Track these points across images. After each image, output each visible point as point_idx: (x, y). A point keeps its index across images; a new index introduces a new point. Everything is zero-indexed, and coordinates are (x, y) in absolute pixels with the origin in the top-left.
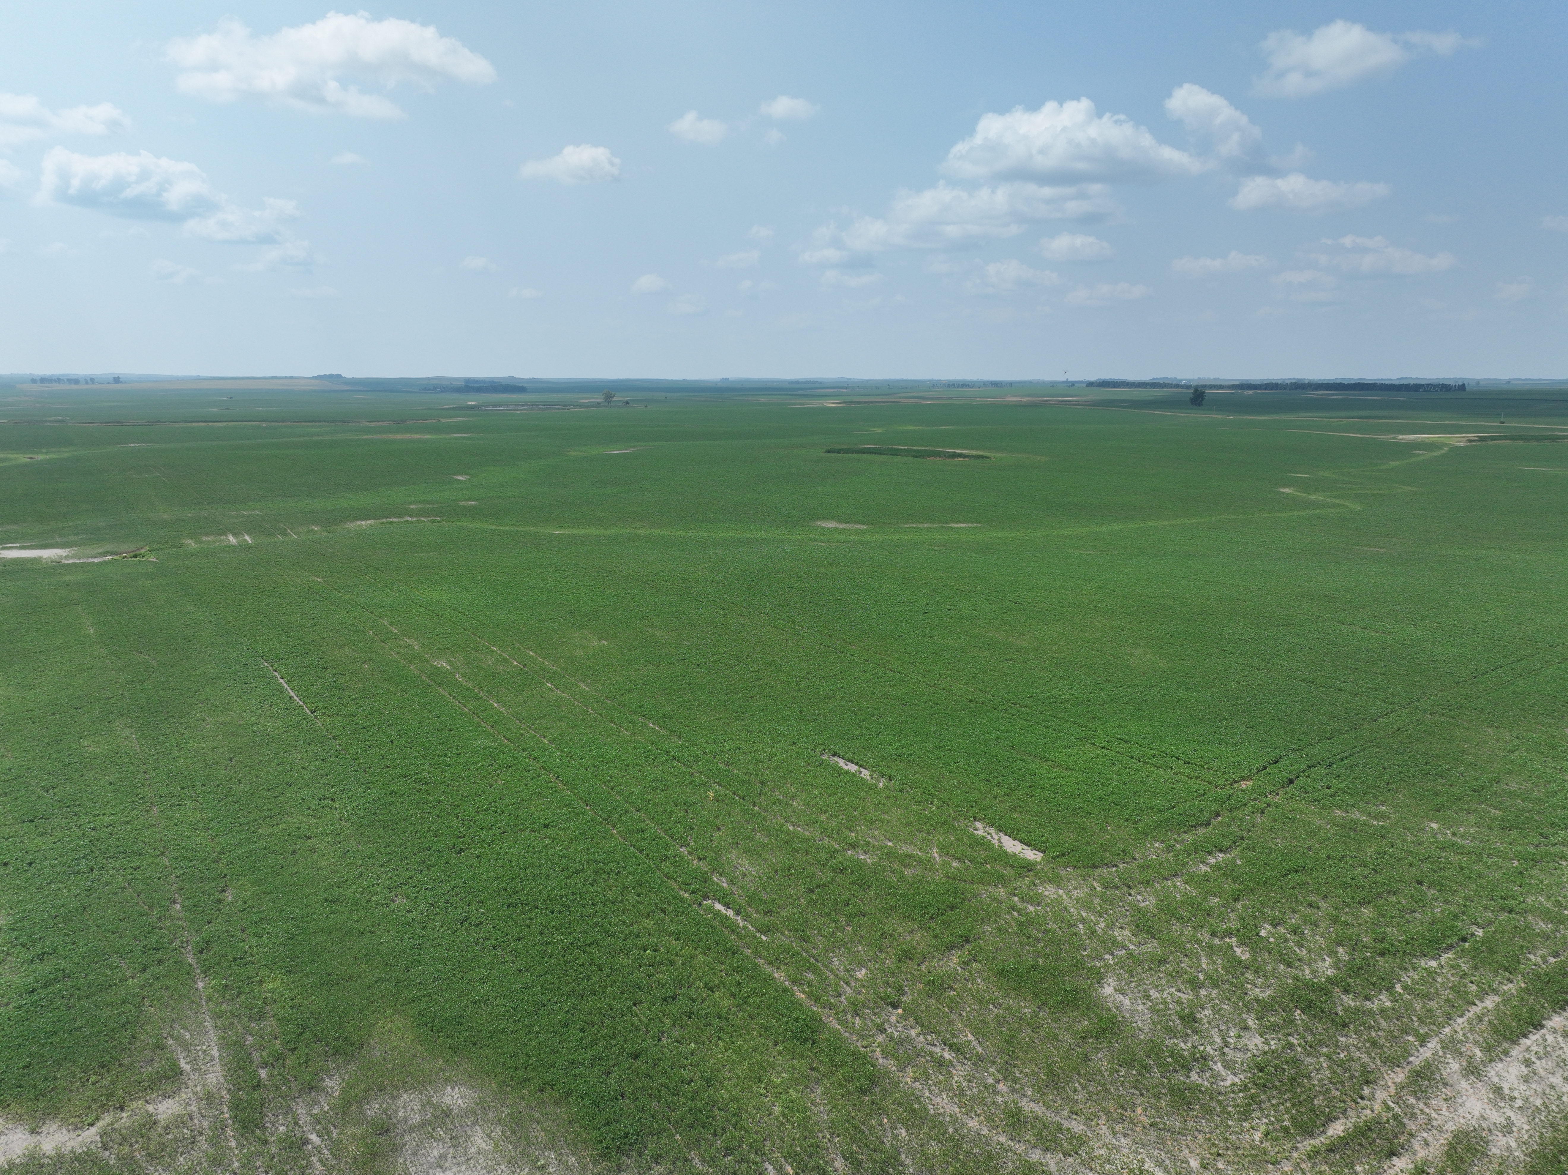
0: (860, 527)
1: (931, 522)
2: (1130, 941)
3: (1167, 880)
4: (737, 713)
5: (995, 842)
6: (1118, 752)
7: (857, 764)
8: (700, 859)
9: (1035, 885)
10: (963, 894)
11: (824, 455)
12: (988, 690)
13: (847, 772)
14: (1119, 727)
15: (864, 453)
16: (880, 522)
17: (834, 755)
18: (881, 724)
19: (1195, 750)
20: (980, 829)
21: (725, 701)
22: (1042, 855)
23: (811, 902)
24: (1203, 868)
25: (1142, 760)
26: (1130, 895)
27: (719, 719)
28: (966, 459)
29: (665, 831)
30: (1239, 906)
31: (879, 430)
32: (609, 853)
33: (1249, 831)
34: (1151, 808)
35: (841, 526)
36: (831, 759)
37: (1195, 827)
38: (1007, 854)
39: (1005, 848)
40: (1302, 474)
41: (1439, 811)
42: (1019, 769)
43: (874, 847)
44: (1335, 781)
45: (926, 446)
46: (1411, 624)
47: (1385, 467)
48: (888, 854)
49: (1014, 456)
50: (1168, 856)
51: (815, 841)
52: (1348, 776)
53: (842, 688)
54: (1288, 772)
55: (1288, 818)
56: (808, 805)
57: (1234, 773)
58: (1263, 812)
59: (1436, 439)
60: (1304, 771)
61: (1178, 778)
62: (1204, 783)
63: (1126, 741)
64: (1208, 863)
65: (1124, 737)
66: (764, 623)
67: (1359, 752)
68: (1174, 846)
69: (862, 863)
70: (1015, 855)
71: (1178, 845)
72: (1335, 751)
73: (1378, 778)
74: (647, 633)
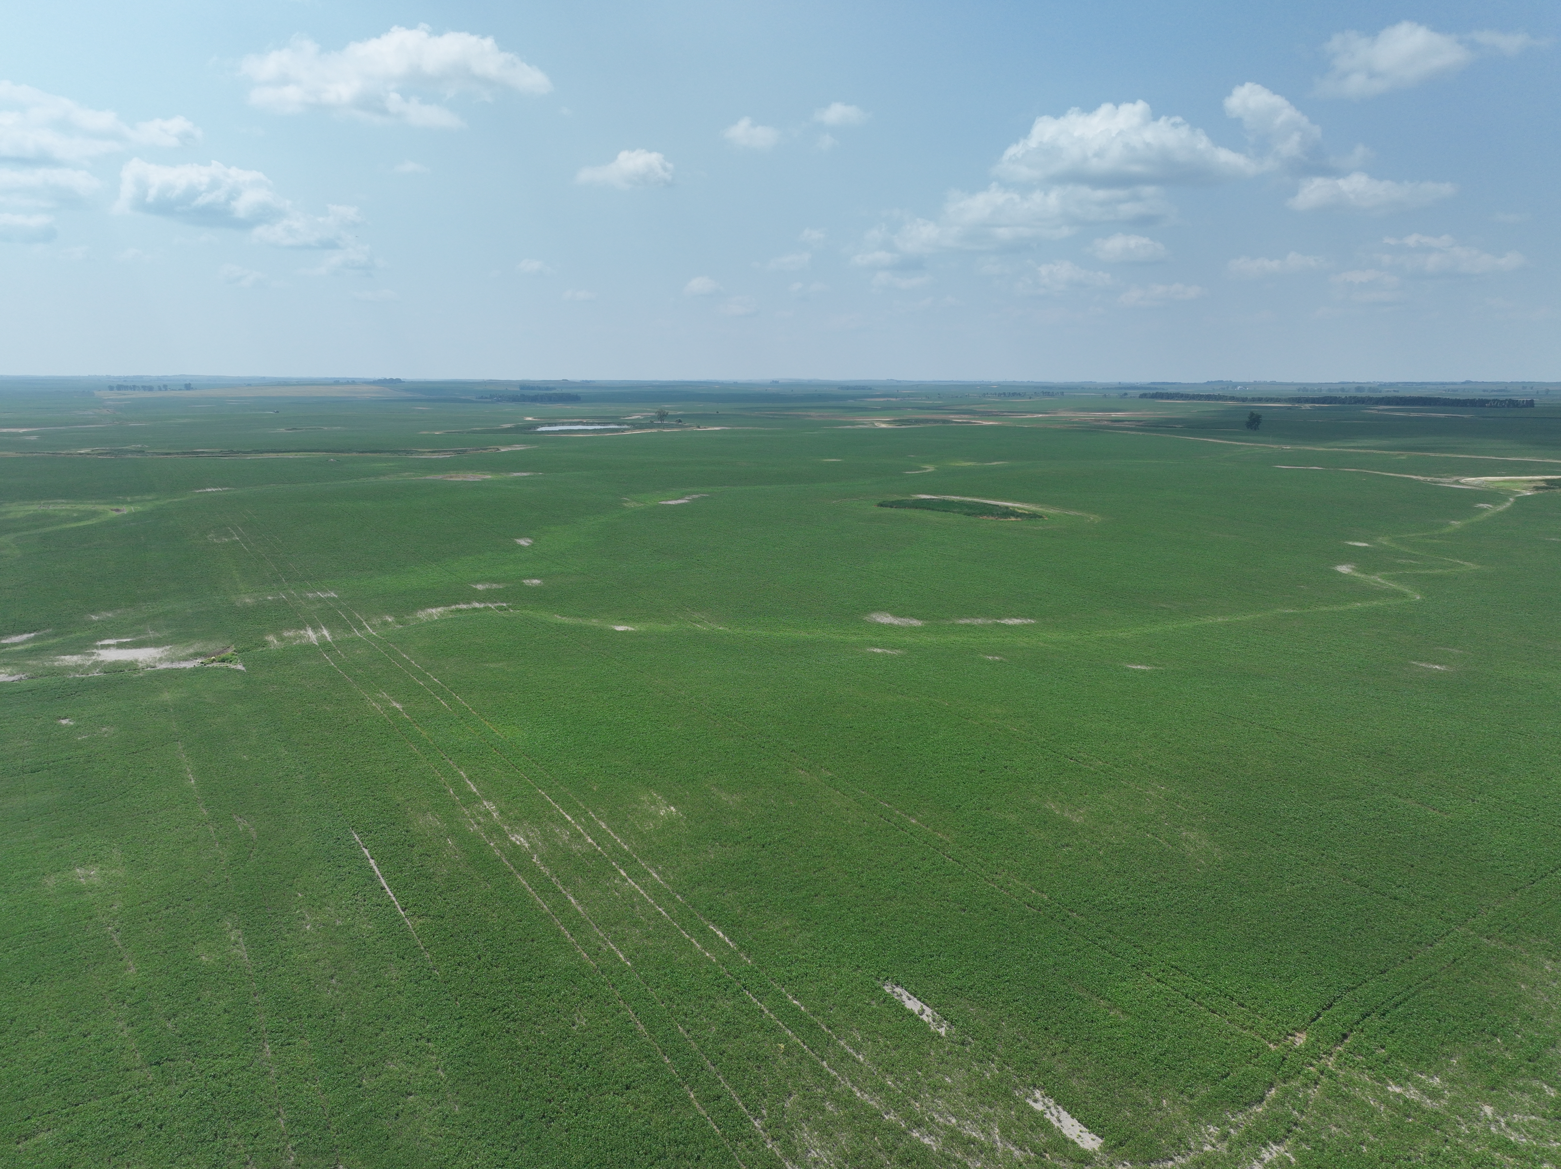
0: (916, 623)
1: (984, 617)
4: (803, 919)
5: (1053, 1120)
6: (1173, 988)
7: (919, 999)
8: (774, 1139)
11: (877, 508)
12: (1045, 889)
13: (911, 1014)
14: (1175, 949)
15: (917, 508)
16: (934, 616)
17: (897, 985)
18: (942, 939)
19: (1250, 987)
20: (1039, 1103)
21: (791, 902)
22: (1101, 1141)
24: (1258, 1167)
25: (1196, 1000)
27: (786, 928)
28: (1019, 519)
29: (740, 1098)
31: (930, 468)
32: (688, 1129)
33: (1302, 1112)
34: (1206, 1075)
35: (896, 621)
36: (894, 990)
37: (1249, 1104)
38: (1066, 1140)
39: (1064, 1131)
40: (1361, 542)
41: (1493, 1089)
42: (1077, 1013)
43: (939, 1127)
44: (1389, 1040)
45: (978, 497)
46: (1468, 798)
47: (1447, 530)
48: (952, 1138)
49: (1067, 515)
50: (1223, 1147)
51: (881, 1116)
52: (1402, 1031)
53: (903, 883)
54: (1341, 1024)
55: (1341, 1095)
56: (873, 1061)
57: (1287, 1023)
58: (1316, 1083)
59: (1502, 484)
60: (1358, 1023)
61: (1233, 1027)
62: (1258, 1038)
63: (1181, 971)
64: (1263, 1160)
65: (1178, 964)
66: (825, 782)
67: (1413, 995)
68: (1228, 1133)
69: (927, 1148)
70: (1073, 1143)
71: (1232, 1131)
72: (1390, 993)
73: (1432, 1036)
74: (713, 797)
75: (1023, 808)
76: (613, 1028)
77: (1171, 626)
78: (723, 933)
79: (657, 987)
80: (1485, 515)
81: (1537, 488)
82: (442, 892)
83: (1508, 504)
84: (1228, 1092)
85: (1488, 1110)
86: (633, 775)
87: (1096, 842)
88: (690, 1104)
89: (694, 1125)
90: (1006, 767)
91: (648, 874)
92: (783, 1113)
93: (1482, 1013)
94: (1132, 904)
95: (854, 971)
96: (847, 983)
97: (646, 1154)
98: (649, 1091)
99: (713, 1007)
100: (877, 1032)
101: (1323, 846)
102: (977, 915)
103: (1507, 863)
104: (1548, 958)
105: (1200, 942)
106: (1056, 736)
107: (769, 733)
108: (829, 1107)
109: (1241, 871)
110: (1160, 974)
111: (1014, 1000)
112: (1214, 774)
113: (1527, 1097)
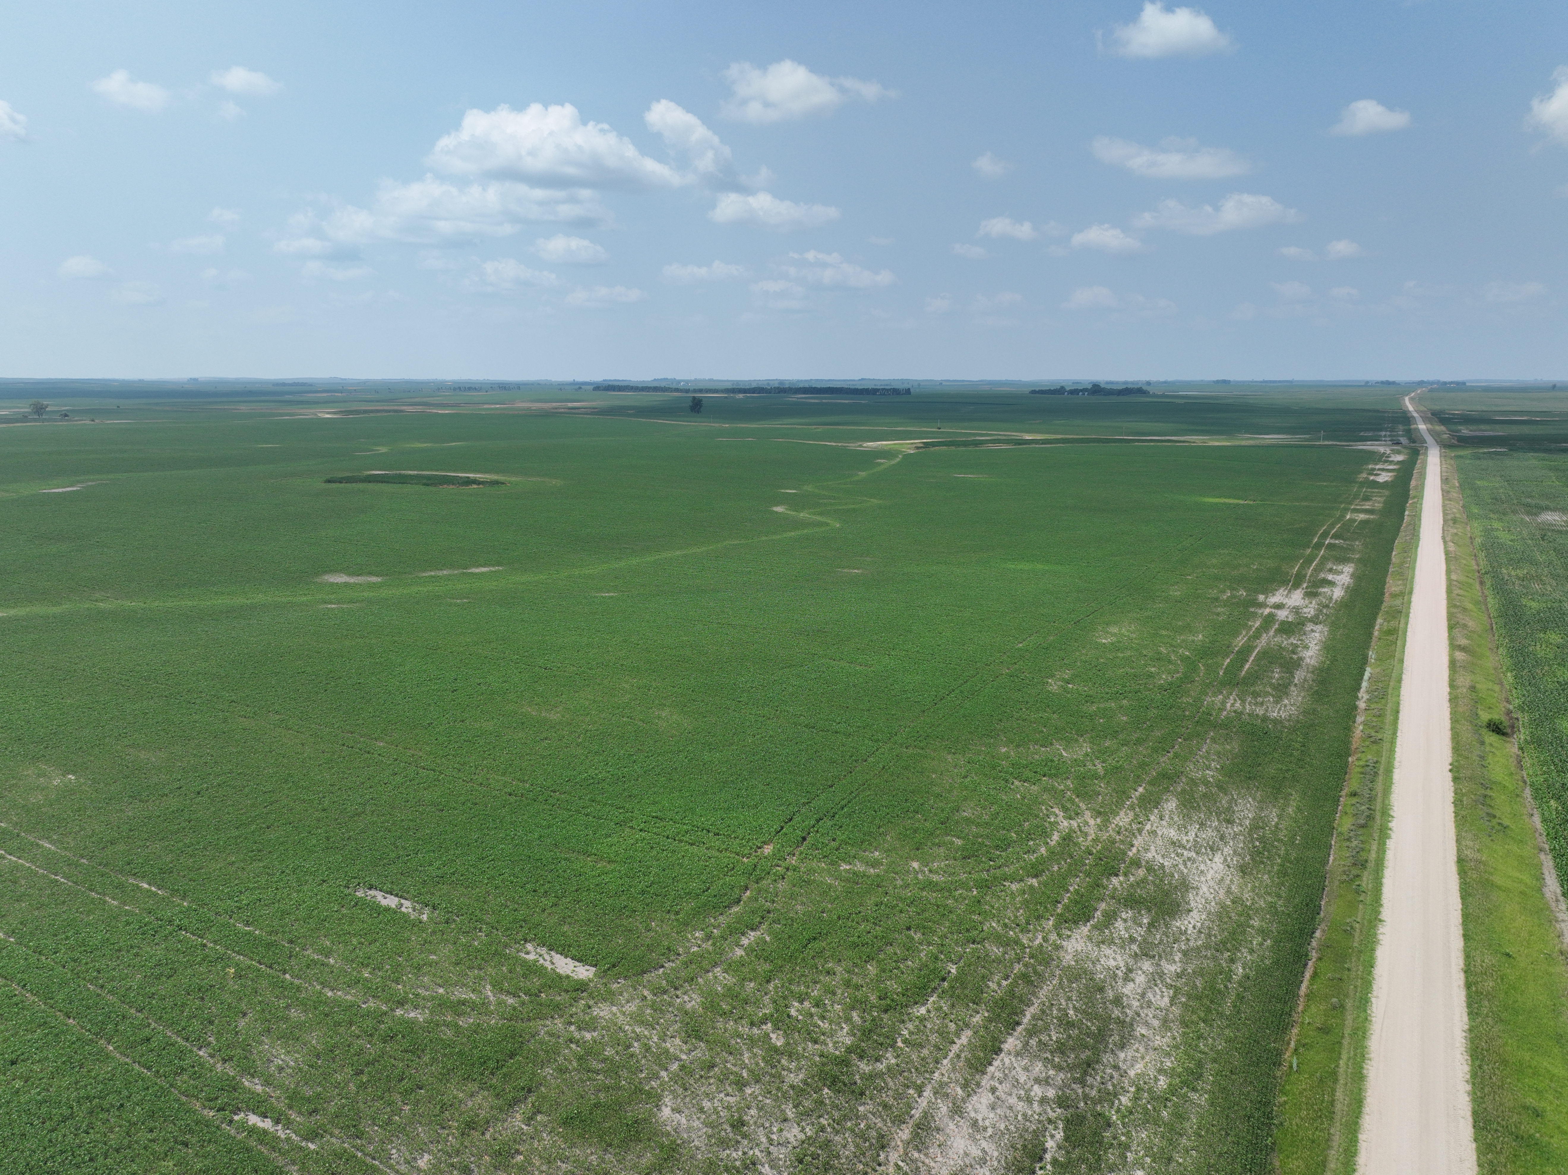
0: (374, 579)
1: (450, 568)
2: (681, 1051)
3: (708, 971)
4: (252, 851)
5: (548, 965)
6: (655, 833)
7: (396, 895)
8: (225, 1061)
9: (589, 1007)
10: (521, 1036)
11: (323, 484)
12: (526, 778)
13: (387, 909)
14: (654, 803)
15: (370, 482)
16: (395, 571)
17: (370, 889)
18: (419, 839)
19: (723, 819)
20: (532, 953)
21: (236, 838)
22: (594, 969)
23: (362, 1086)
24: (739, 952)
25: (677, 839)
26: (677, 997)
27: (232, 864)
28: (481, 486)
29: (178, 1033)
30: (771, 987)
31: (383, 450)
32: (107, 1081)
33: (773, 902)
34: (689, 893)
35: (352, 580)
36: (367, 894)
37: (729, 907)
38: (560, 977)
39: (558, 970)
40: (791, 489)
41: (918, 849)
42: (565, 871)
43: (424, 999)
44: (838, 833)
45: (437, 470)
46: (885, 654)
47: (856, 478)
48: (440, 1005)
49: (530, 481)
50: (708, 946)
51: (359, 1006)
52: (848, 825)
53: (372, 799)
54: (801, 829)
55: (804, 881)
56: (347, 960)
57: (757, 839)
58: (784, 878)
59: (892, 446)
60: (814, 826)
61: (710, 853)
62: (733, 855)
63: (661, 819)
64: (742, 946)
65: (659, 814)
66: (274, 724)
67: (855, 798)
68: (712, 932)
69: (413, 1022)
70: (568, 977)
71: (715, 931)
72: (837, 800)
73: (871, 823)
74: (128, 757)
75: (500, 715)
77: (634, 561)
78: (149, 883)
79: (55, 953)
80: (883, 467)
81: (918, 448)
83: (898, 459)
84: (709, 901)
85: (915, 865)
86: (11, 752)
87: (575, 732)
88: (108, 1056)
89: (114, 1075)
90: (479, 684)
91: (37, 845)
92: (237, 1033)
93: (906, 800)
94: (612, 775)
95: (319, 885)
96: (311, 898)
97: (43, 1122)
98: (47, 1058)
99: (136, 955)
100: (349, 933)
101: (776, 704)
102: (455, 812)
103: (917, 694)
104: (949, 753)
105: (677, 794)
106: (529, 653)
107: (200, 689)
108: (294, 1014)
109: (709, 733)
110: (642, 825)
111: (500, 875)
112: (681, 663)
113: (942, 850)
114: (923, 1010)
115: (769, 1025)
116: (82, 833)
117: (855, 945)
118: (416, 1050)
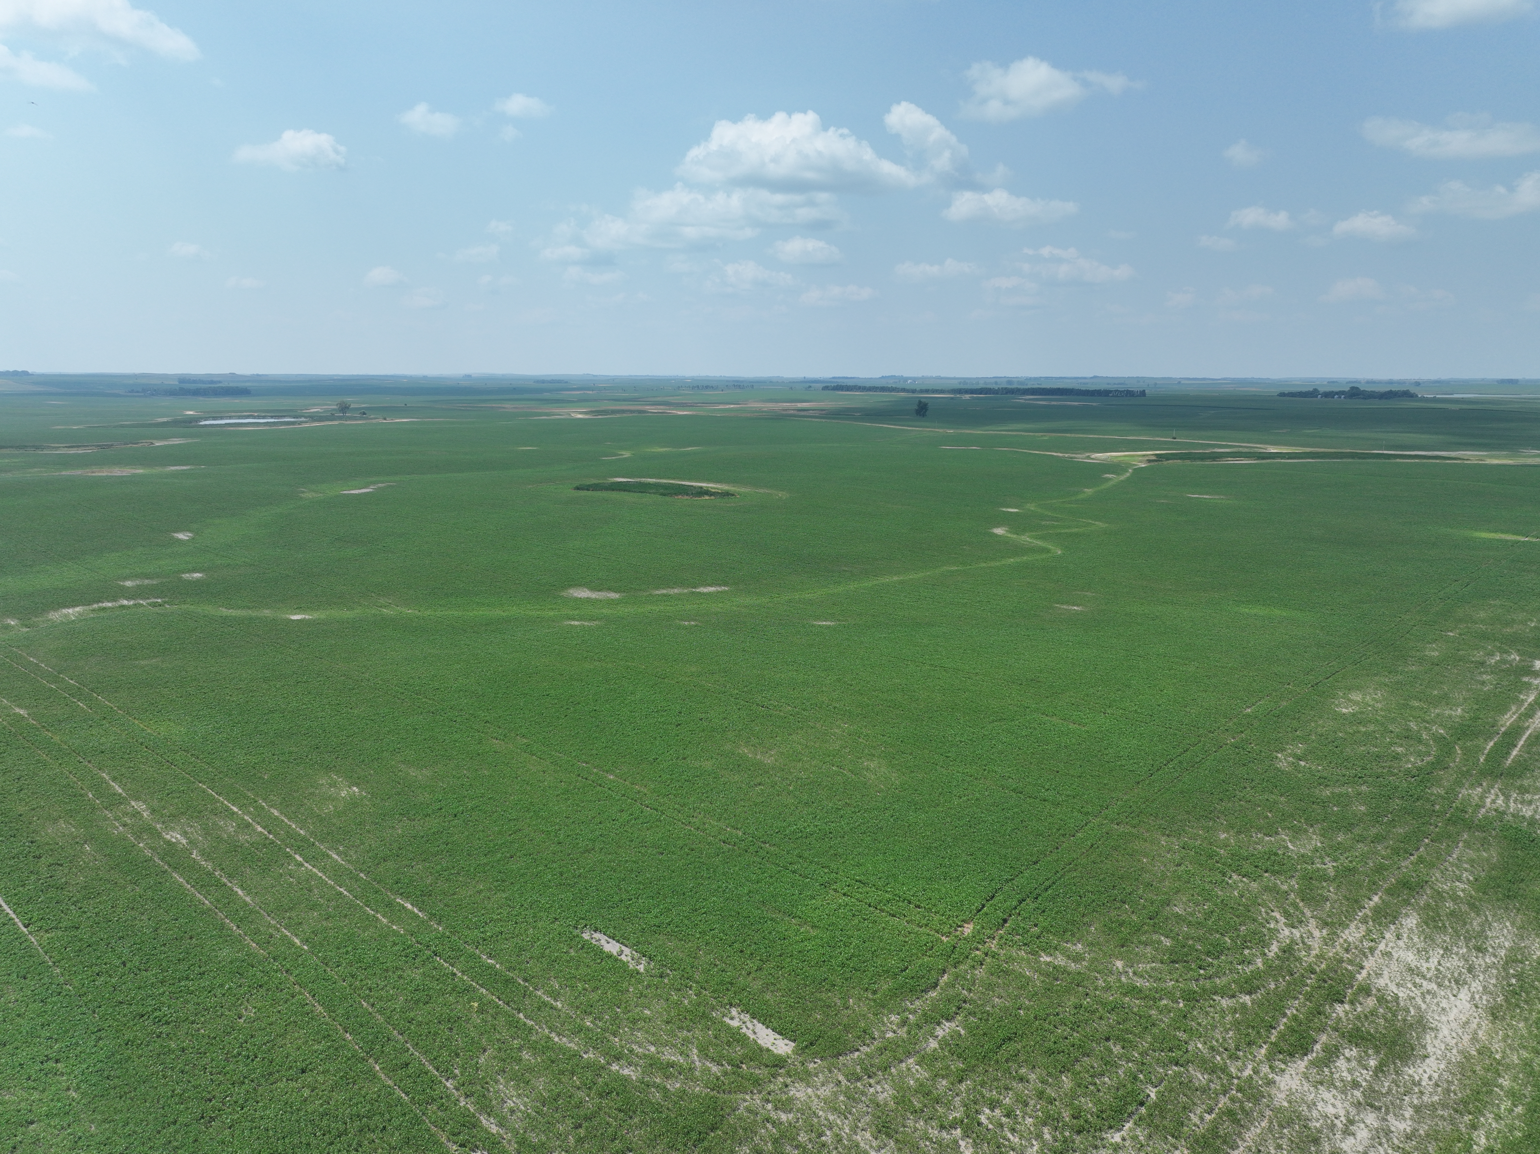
0: (613, 595)
1: (681, 587)
2: (871, 1147)
3: (901, 1061)
4: (497, 881)
5: (750, 1033)
7: (618, 941)
8: (467, 1096)
9: (786, 1086)
10: (722, 1109)
11: (573, 491)
12: (739, 826)
13: (610, 956)
14: (859, 865)
15: (613, 490)
16: (631, 588)
17: (595, 931)
18: (640, 883)
19: (924, 890)
20: (736, 1020)
21: (485, 864)
22: (793, 1044)
23: (580, 1141)
24: (933, 1044)
25: (878, 907)
26: (870, 1086)
27: (480, 892)
28: (713, 497)
29: (431, 1061)
30: (963, 1087)
31: (627, 454)
32: (373, 1101)
33: (970, 990)
34: (887, 971)
35: (594, 595)
36: (593, 936)
37: (925, 991)
38: (761, 1049)
39: (759, 1042)
40: (1012, 508)
41: (1123, 946)
42: (770, 933)
43: (637, 1057)
44: (1041, 919)
45: (674, 479)
46: (1101, 712)
47: (1081, 496)
48: (651, 1065)
49: (757, 493)
50: (903, 1032)
51: (580, 1056)
52: (1051, 910)
53: (601, 835)
54: (1002, 910)
55: (1002, 971)
56: (571, 1005)
57: (957, 917)
58: (982, 964)
59: (1122, 459)
60: (1015, 908)
61: (910, 927)
62: (932, 933)
63: (864, 884)
64: (937, 1037)
65: (862, 878)
66: (520, 749)
67: (1060, 878)
68: (907, 1018)
69: (626, 1079)
70: (768, 1050)
71: (911, 1016)
72: (1041, 880)
73: (1075, 910)
74: (400, 773)
75: (718, 754)
76: (286, 1014)
77: (853, 586)
78: (412, 905)
79: (338, 966)
80: (1111, 483)
81: (1149, 461)
82: (77, 901)
83: (1128, 474)
84: (906, 983)
85: (1119, 964)
86: (310, 760)
87: (787, 778)
88: (375, 1076)
89: (379, 1096)
90: (701, 719)
91: (328, 855)
92: (477, 1069)
93: (1114, 887)
94: (820, 830)
95: (551, 923)
96: (544, 935)
97: (324, 1135)
98: (328, 1071)
99: (400, 977)
100: (575, 977)
101: (985, 762)
102: (674, 857)
103: (1132, 761)
104: (1163, 835)
105: (881, 856)
106: (748, 688)
107: (461, 707)
108: (526, 1055)
109: (916, 790)
110: (846, 889)
111: (711, 930)
112: (891, 709)
113: (1149, 949)
114: (1117, 1138)
115: (959, 1130)
116: (362, 847)
117: (1051, 1052)
118: (627, 1110)
